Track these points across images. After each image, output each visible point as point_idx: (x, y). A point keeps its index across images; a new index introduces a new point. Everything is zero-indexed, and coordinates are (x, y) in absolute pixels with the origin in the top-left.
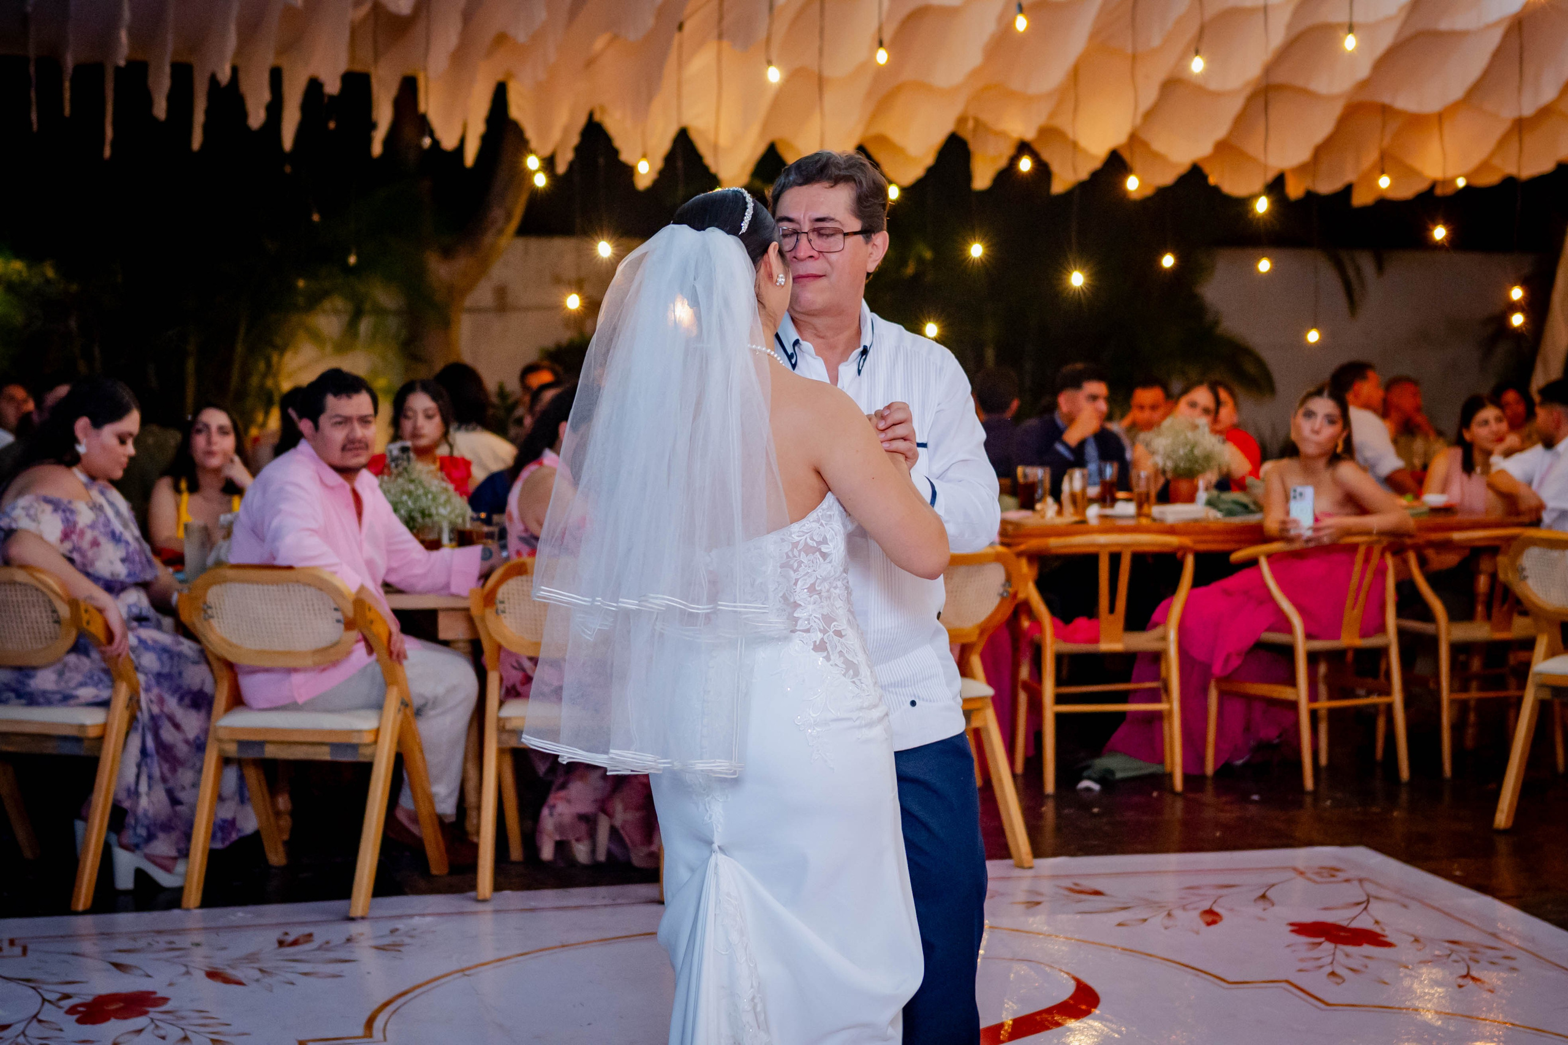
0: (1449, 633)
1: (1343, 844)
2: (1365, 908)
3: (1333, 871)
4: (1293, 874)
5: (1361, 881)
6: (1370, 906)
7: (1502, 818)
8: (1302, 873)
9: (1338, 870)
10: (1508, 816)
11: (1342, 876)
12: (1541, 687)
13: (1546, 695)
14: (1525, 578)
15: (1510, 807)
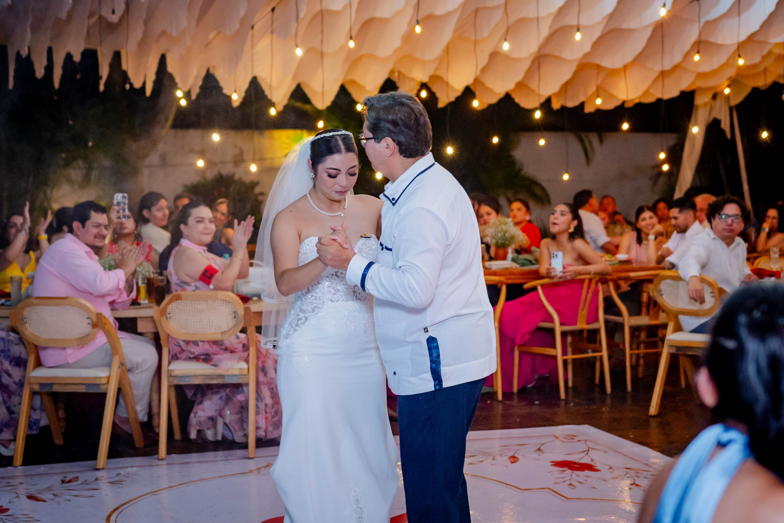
0: (629, 322)
1: (578, 424)
2: (587, 454)
3: (572, 437)
4: (553, 439)
5: (585, 441)
6: (589, 452)
7: (653, 409)
8: (557, 438)
9: (575, 436)
10: (656, 409)
11: (577, 439)
12: (671, 346)
13: (673, 351)
14: (662, 294)
15: (657, 404)
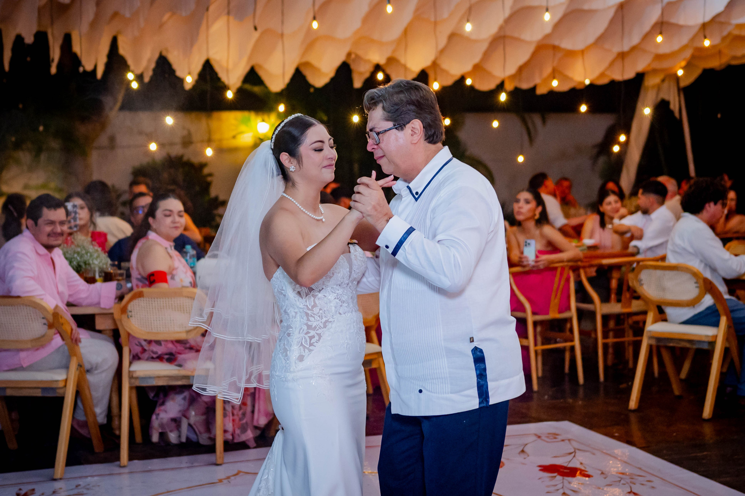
0: (601, 310)
1: (557, 420)
2: (574, 456)
3: (555, 435)
4: (535, 438)
5: (569, 440)
6: (576, 454)
7: (633, 404)
8: (539, 437)
9: (557, 435)
10: (636, 403)
11: (560, 438)
12: (651, 338)
13: (653, 342)
14: (642, 285)
15: (637, 398)
